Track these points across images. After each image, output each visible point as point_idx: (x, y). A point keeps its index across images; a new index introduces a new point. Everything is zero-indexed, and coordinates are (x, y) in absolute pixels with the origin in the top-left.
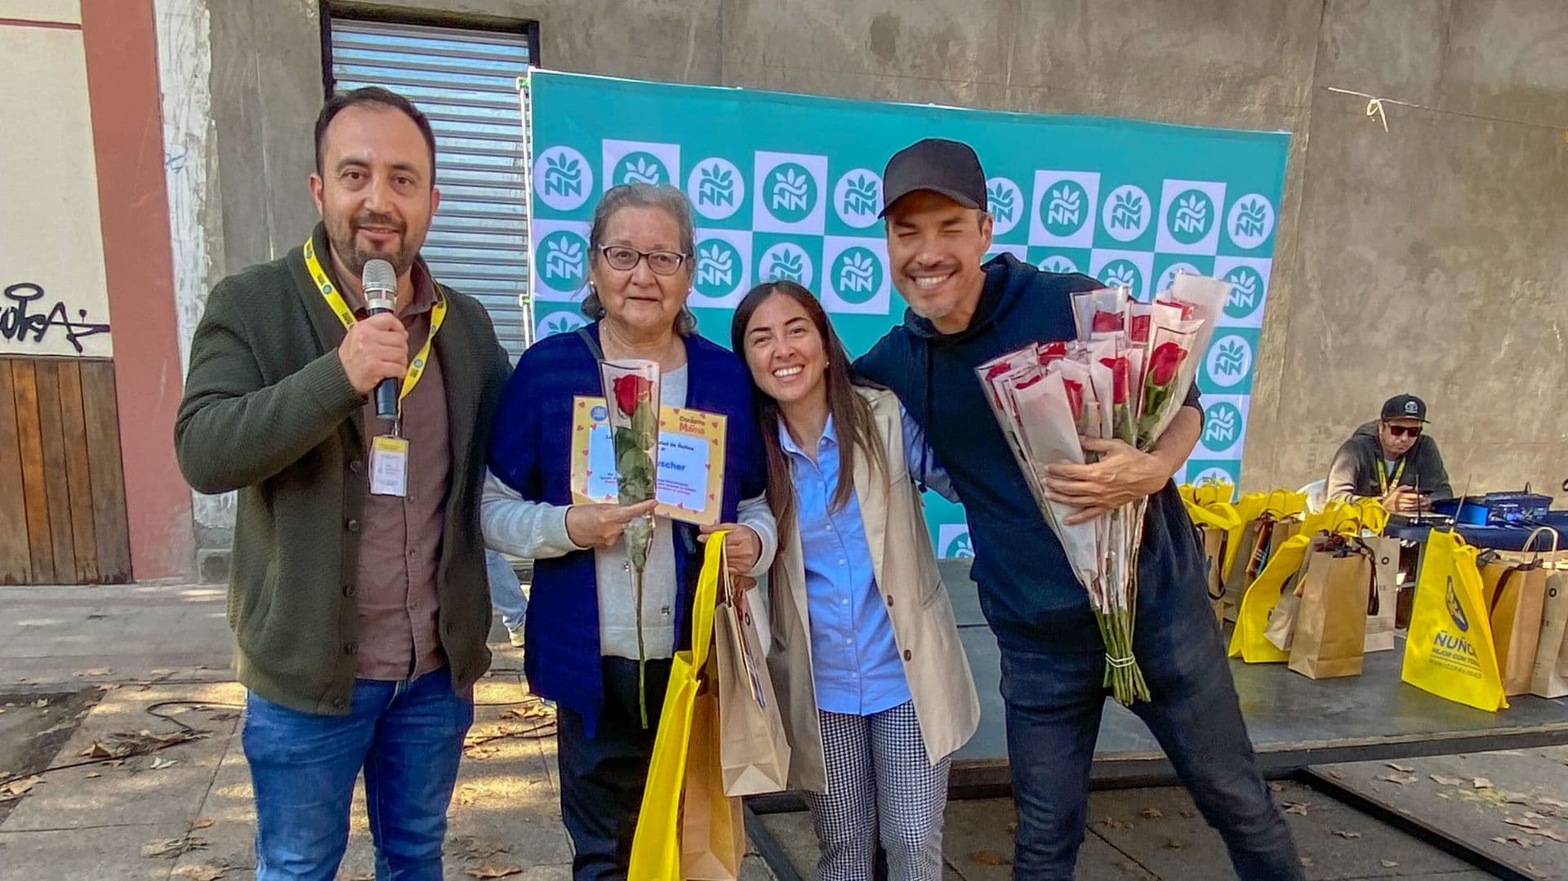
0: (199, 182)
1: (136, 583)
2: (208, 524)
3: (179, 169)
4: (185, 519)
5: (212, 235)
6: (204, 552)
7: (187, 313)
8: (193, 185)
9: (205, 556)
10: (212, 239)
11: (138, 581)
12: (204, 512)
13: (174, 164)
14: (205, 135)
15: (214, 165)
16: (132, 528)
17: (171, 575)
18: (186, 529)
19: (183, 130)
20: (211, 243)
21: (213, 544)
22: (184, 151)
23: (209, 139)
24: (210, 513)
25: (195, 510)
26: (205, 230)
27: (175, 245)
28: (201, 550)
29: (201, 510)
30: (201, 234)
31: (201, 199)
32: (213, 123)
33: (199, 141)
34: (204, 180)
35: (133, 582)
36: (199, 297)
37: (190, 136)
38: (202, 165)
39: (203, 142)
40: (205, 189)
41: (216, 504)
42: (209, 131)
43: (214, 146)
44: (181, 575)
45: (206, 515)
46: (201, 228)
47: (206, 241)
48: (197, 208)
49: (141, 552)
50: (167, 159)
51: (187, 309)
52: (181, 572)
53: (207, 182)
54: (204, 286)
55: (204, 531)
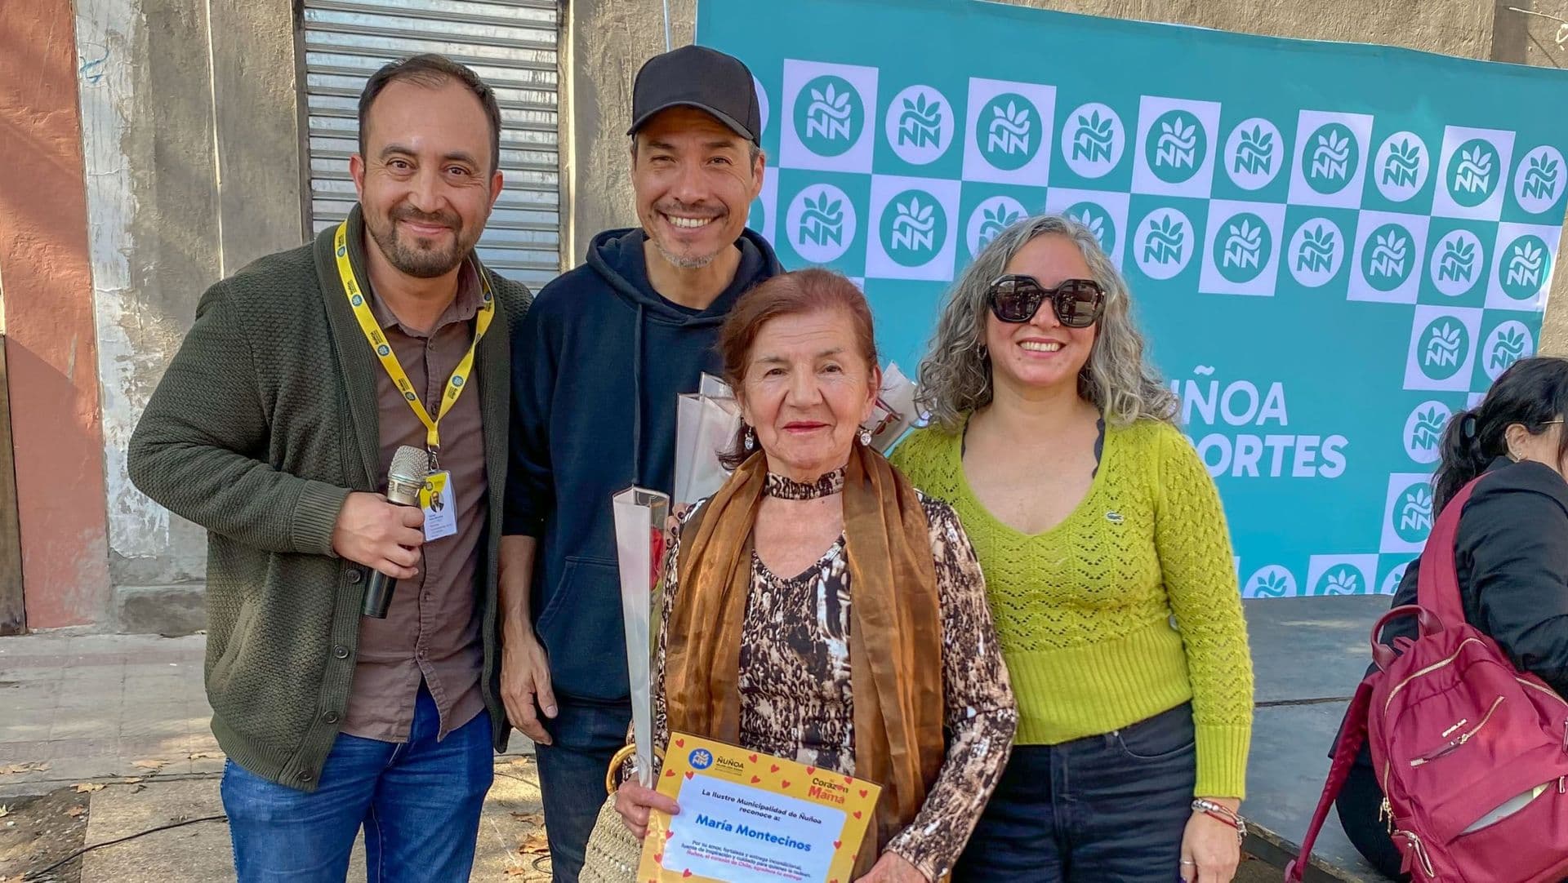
0: (124, 97)
1: (32, 634)
2: (129, 554)
3: (97, 77)
4: (97, 544)
5: (140, 168)
6: (123, 592)
7: (105, 271)
8: (115, 99)
9: (125, 597)
10: (139, 174)
11: (35, 630)
12: (123, 538)
13: (90, 72)
14: (132, 33)
15: (145, 75)
16: (27, 559)
17: (78, 622)
18: (100, 560)
19: (103, 26)
20: (138, 179)
21: (134, 580)
22: (105, 53)
23: (138, 41)
24: (131, 539)
25: (111, 535)
26: (131, 161)
27: (88, 180)
28: (119, 589)
29: (119, 535)
30: (126, 166)
31: (126, 120)
32: (144, 18)
33: (124, 42)
34: (131, 94)
35: (27, 633)
36: (121, 251)
37: (113, 35)
38: (127, 74)
39: (130, 44)
40: (131, 107)
41: (139, 527)
42: (137, 31)
43: (145, 49)
44: (93, 622)
45: (126, 541)
46: (126, 158)
47: (132, 175)
48: (121, 131)
49: (40, 593)
50: (81, 65)
51: (105, 266)
52: (93, 618)
53: (135, 97)
54: (128, 236)
55: (124, 563)
